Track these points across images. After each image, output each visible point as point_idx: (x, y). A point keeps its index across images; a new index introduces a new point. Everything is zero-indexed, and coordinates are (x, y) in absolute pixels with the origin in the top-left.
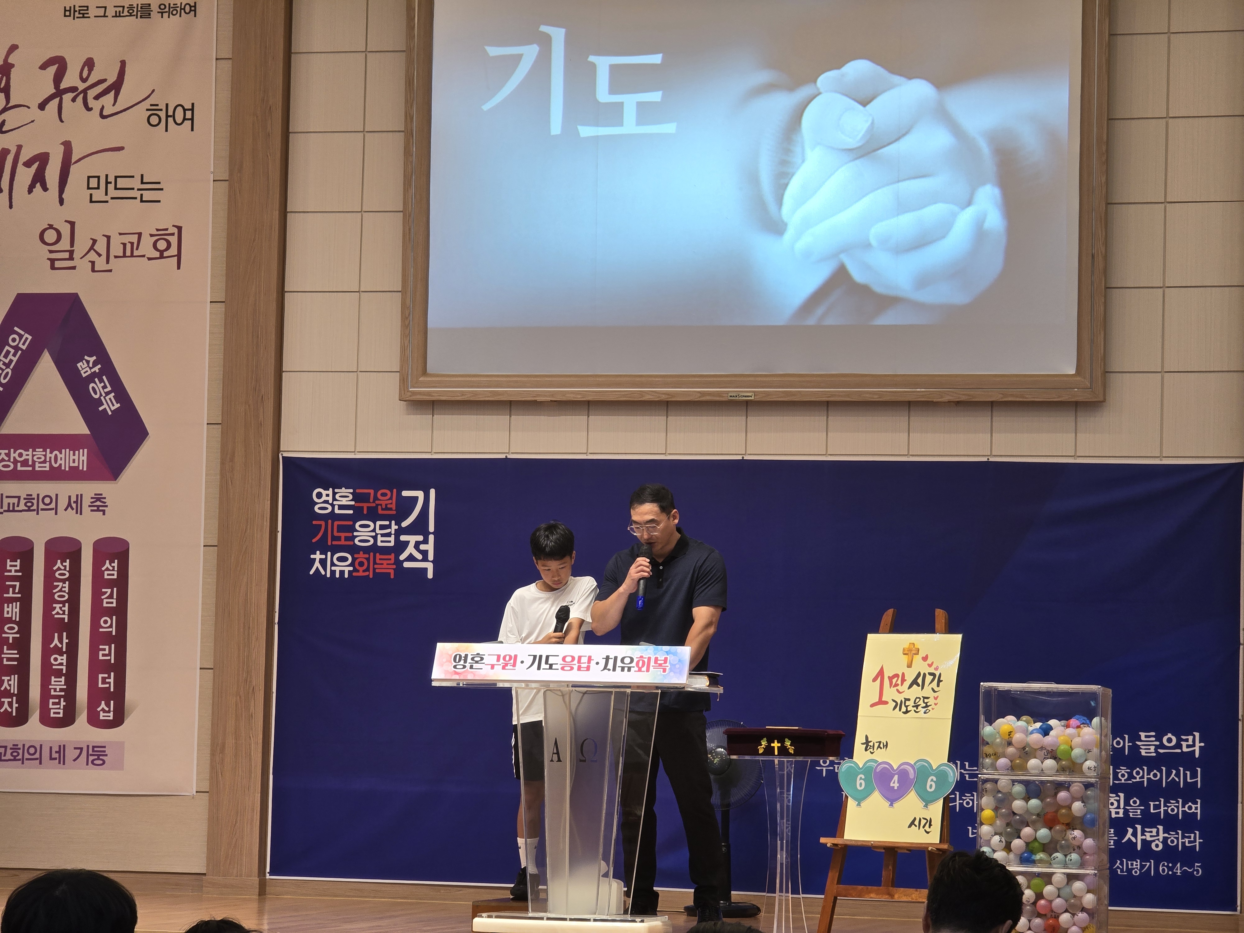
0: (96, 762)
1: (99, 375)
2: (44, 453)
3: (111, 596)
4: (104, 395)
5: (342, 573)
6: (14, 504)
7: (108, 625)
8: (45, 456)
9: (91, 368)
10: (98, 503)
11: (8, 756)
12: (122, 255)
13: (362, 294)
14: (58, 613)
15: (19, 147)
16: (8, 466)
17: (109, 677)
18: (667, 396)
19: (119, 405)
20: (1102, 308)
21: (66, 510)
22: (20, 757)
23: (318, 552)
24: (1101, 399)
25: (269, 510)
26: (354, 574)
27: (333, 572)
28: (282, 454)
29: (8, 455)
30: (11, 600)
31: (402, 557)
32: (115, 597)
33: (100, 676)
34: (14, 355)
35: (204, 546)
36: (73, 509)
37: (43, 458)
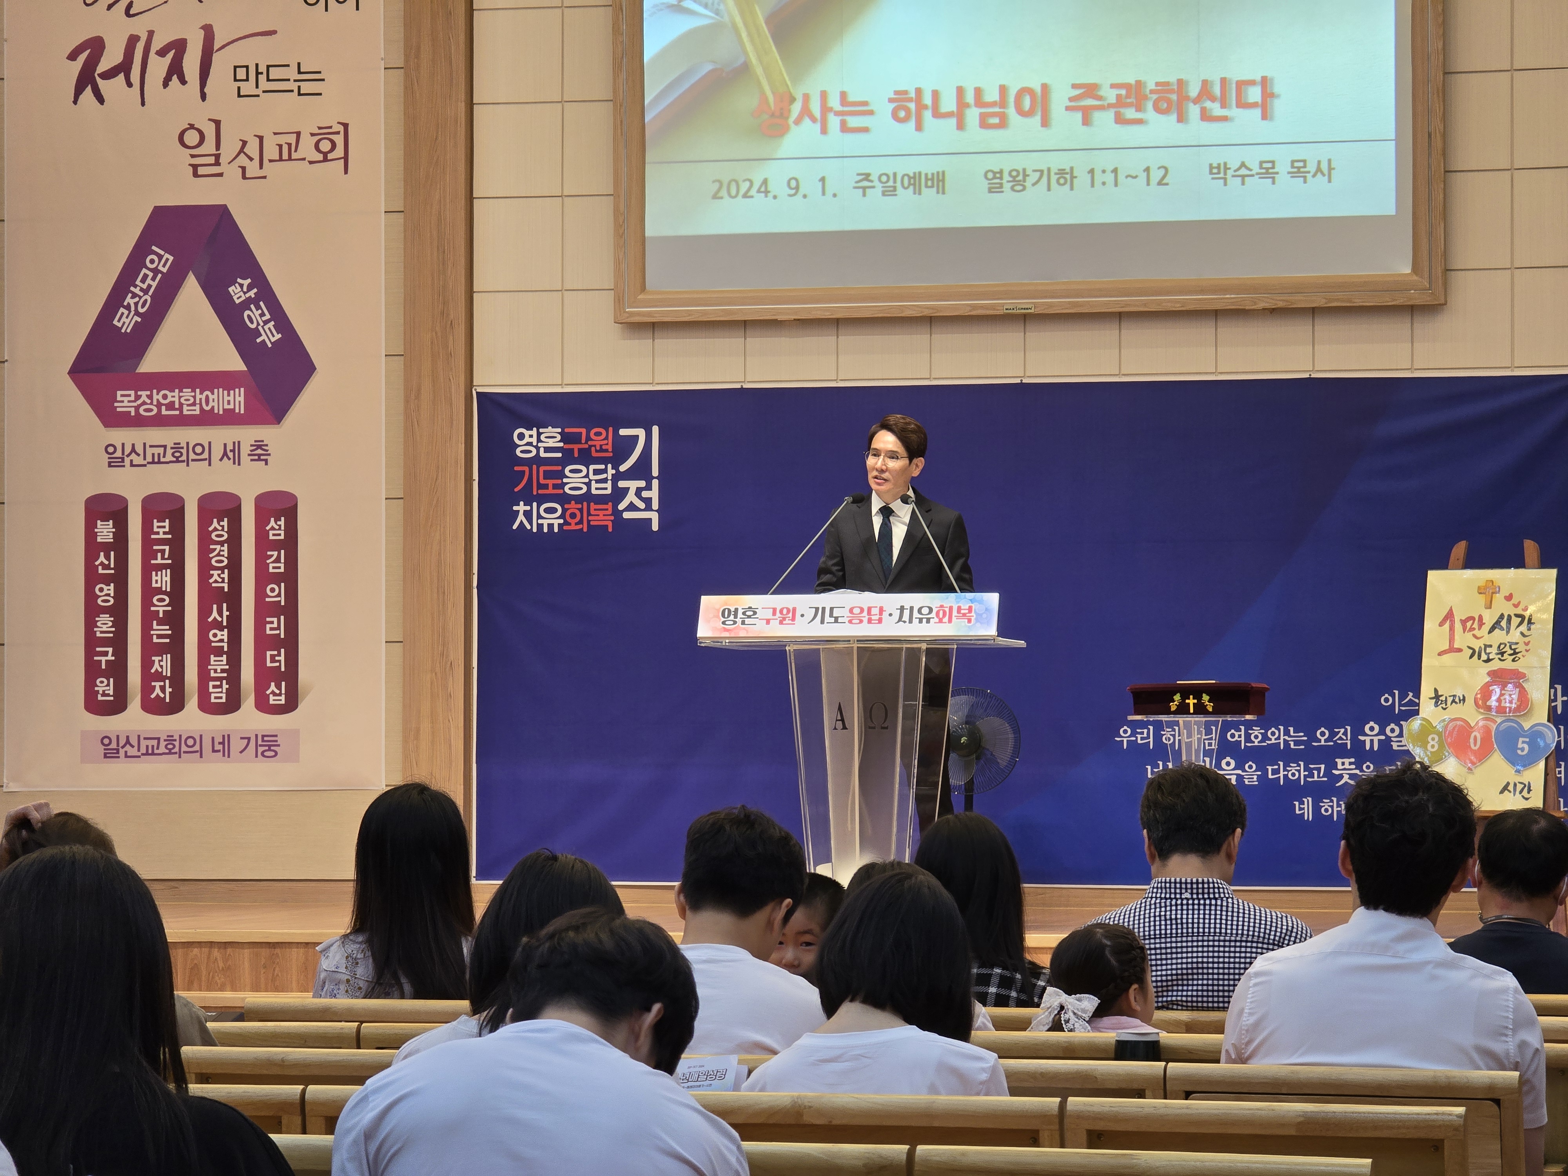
0: (266, 754)
1: (255, 301)
2: (193, 394)
3: (278, 560)
4: (262, 324)
5: (551, 526)
6: (159, 454)
7: (276, 593)
8: (194, 397)
9: (245, 293)
10: (259, 451)
11: (162, 749)
12: (278, 159)
13: (566, 199)
14: (216, 581)
15: (151, 34)
16: (151, 410)
17: (279, 655)
18: (931, 311)
19: (280, 336)
20: (1442, 196)
21: (221, 460)
22: (176, 750)
23: (522, 503)
24: (1443, 302)
25: (463, 455)
26: (565, 528)
27: (540, 526)
28: (476, 390)
29: (150, 397)
30: (160, 568)
31: (621, 507)
32: (282, 560)
33: (269, 653)
34: (153, 279)
35: (386, 499)
36: (229, 459)
37: (192, 400)
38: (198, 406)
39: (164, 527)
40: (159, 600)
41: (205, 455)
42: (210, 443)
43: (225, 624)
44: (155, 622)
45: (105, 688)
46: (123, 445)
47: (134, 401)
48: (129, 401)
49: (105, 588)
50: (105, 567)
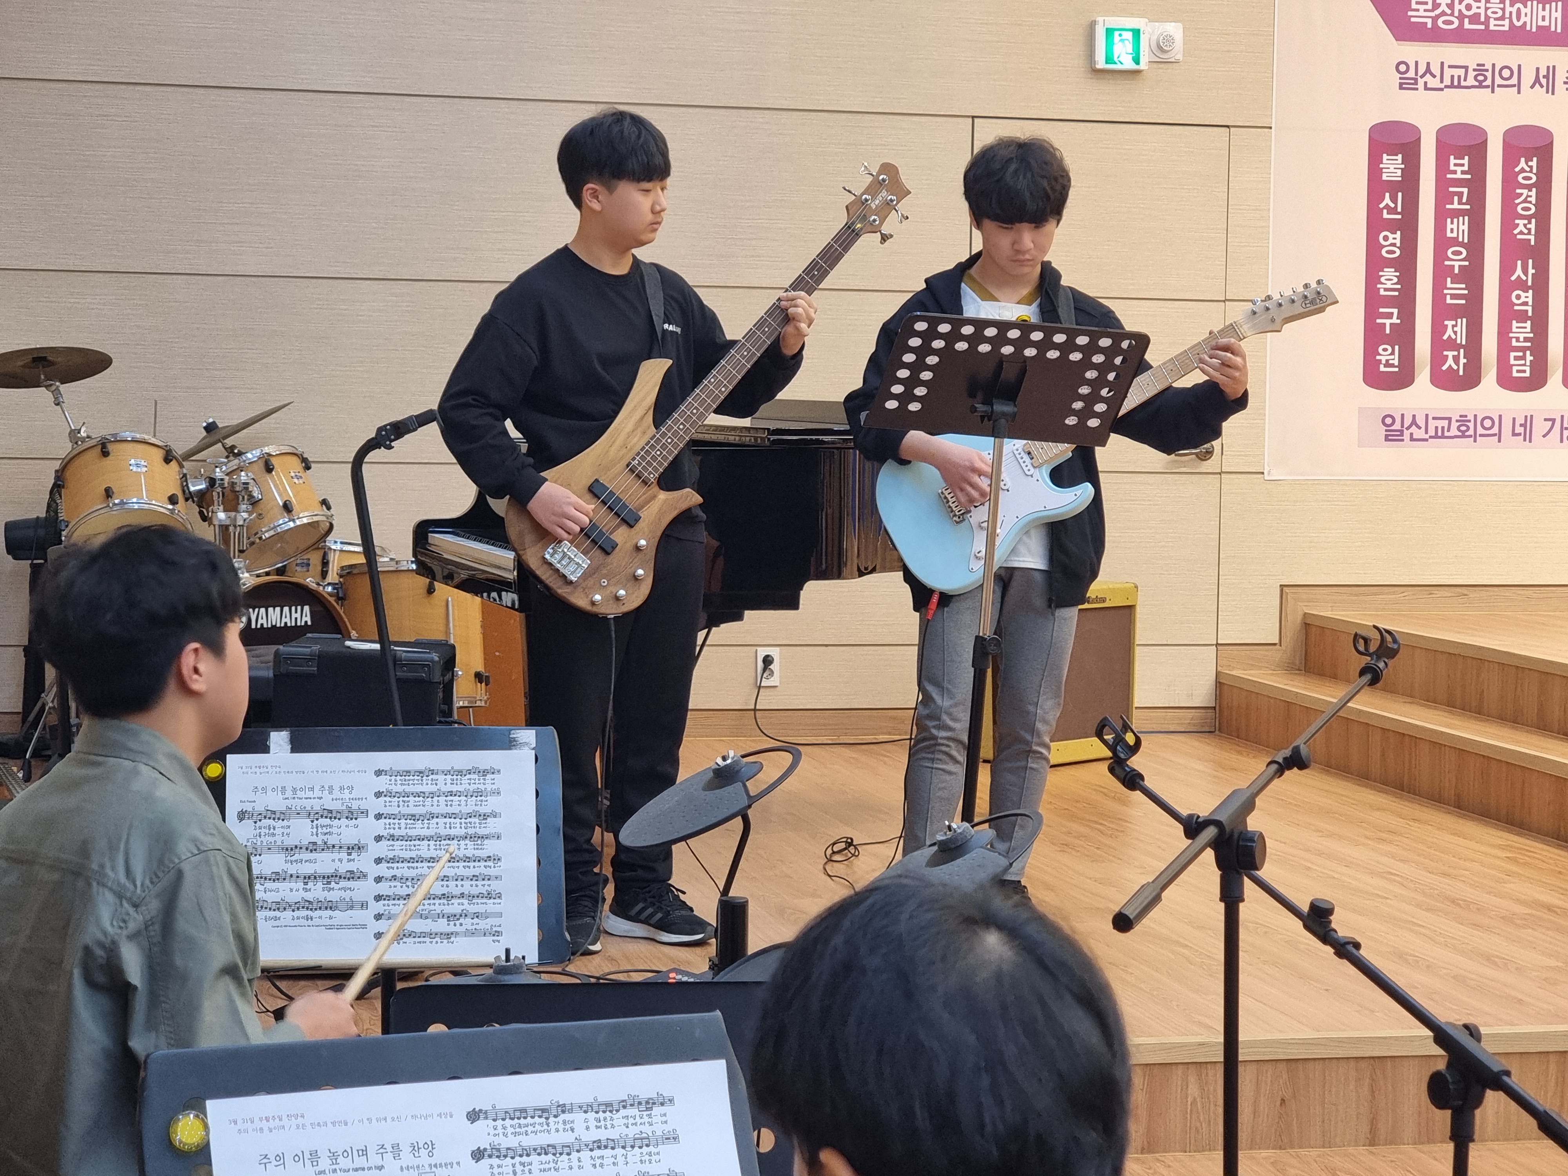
2: (1502, 6)
6: (1459, 77)
8: (1503, 10)
11: (1454, 431)
14: (1521, 233)
21: (1532, 87)
22: (1471, 432)
29: (1451, 6)
30: (1457, 213)
36: (1542, 86)
37: (1500, 13)
38: (1507, 21)
39: (1463, 165)
40: (1454, 253)
41: (1514, 81)
42: (1519, 66)
43: (1530, 283)
44: (1449, 280)
45: (1388, 356)
46: (1417, 63)
47: (1432, 10)
48: (1425, 10)
49: (1391, 236)
50: (1392, 211)
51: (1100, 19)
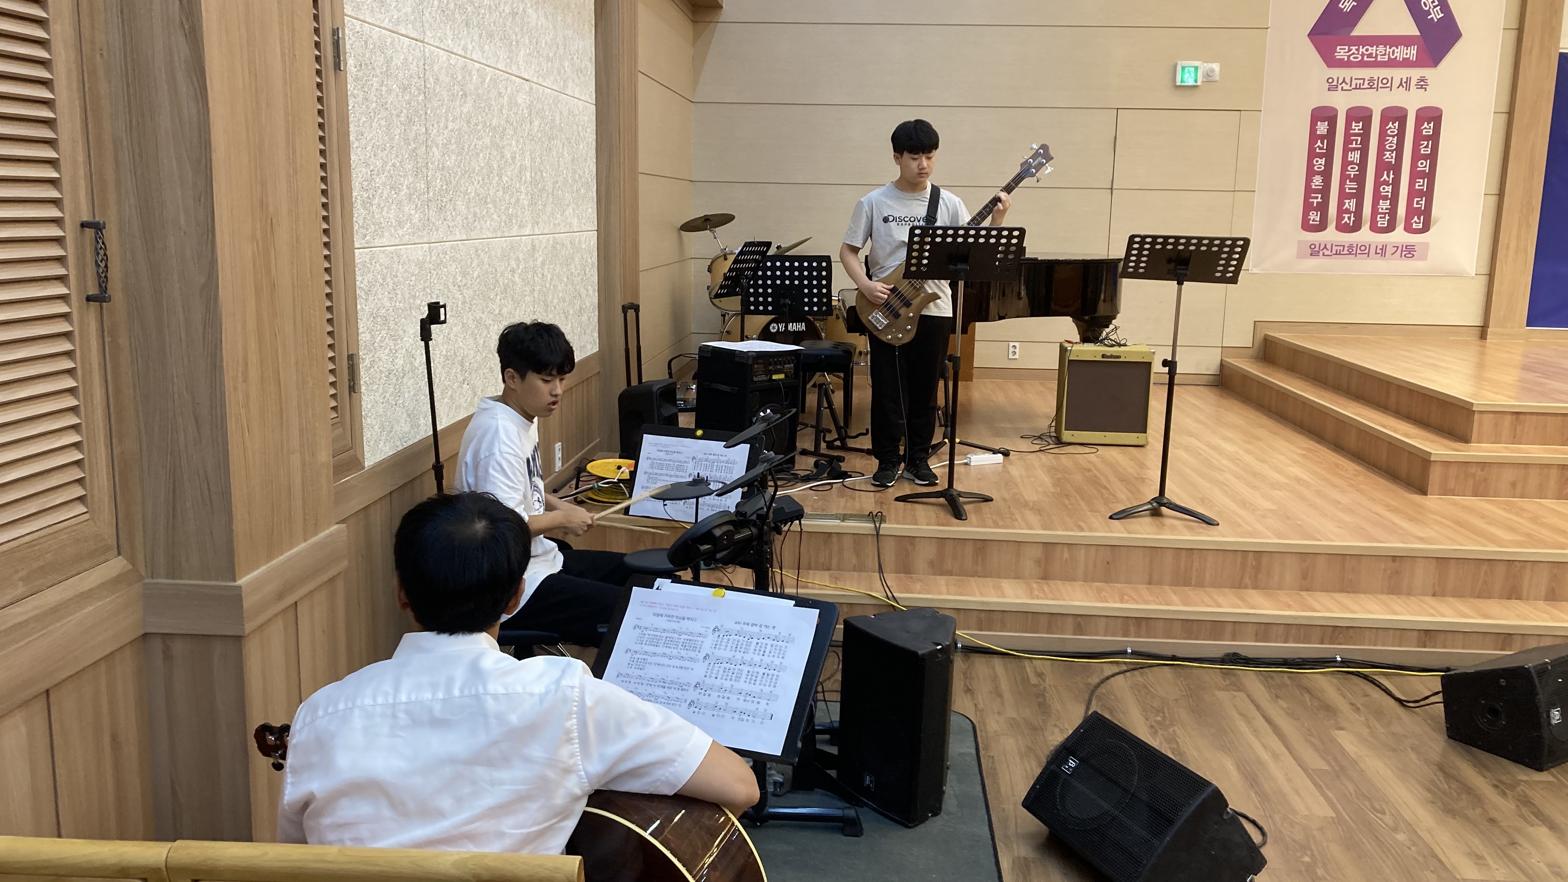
0: (1407, 256)
3: (1427, 147)
4: (1432, 7)
6: (1360, 84)
7: (1423, 166)
8: (1386, 50)
10: (1422, 83)
11: (1345, 252)
14: (1387, 158)
16: (1357, 58)
17: (1422, 200)
21: (1398, 88)
22: (1354, 252)
28: (1558, 51)
29: (1358, 50)
30: (1354, 149)
32: (1430, 146)
33: (1416, 199)
35: (1495, 113)
36: (1403, 87)
37: (1384, 52)
38: (1387, 57)
39: (1359, 126)
40: (1351, 168)
41: (1389, 85)
42: (1392, 78)
43: (1391, 182)
44: (1348, 181)
45: (1315, 217)
46: (1338, 78)
49: (1320, 160)
50: (1320, 148)
51: (1179, 63)
